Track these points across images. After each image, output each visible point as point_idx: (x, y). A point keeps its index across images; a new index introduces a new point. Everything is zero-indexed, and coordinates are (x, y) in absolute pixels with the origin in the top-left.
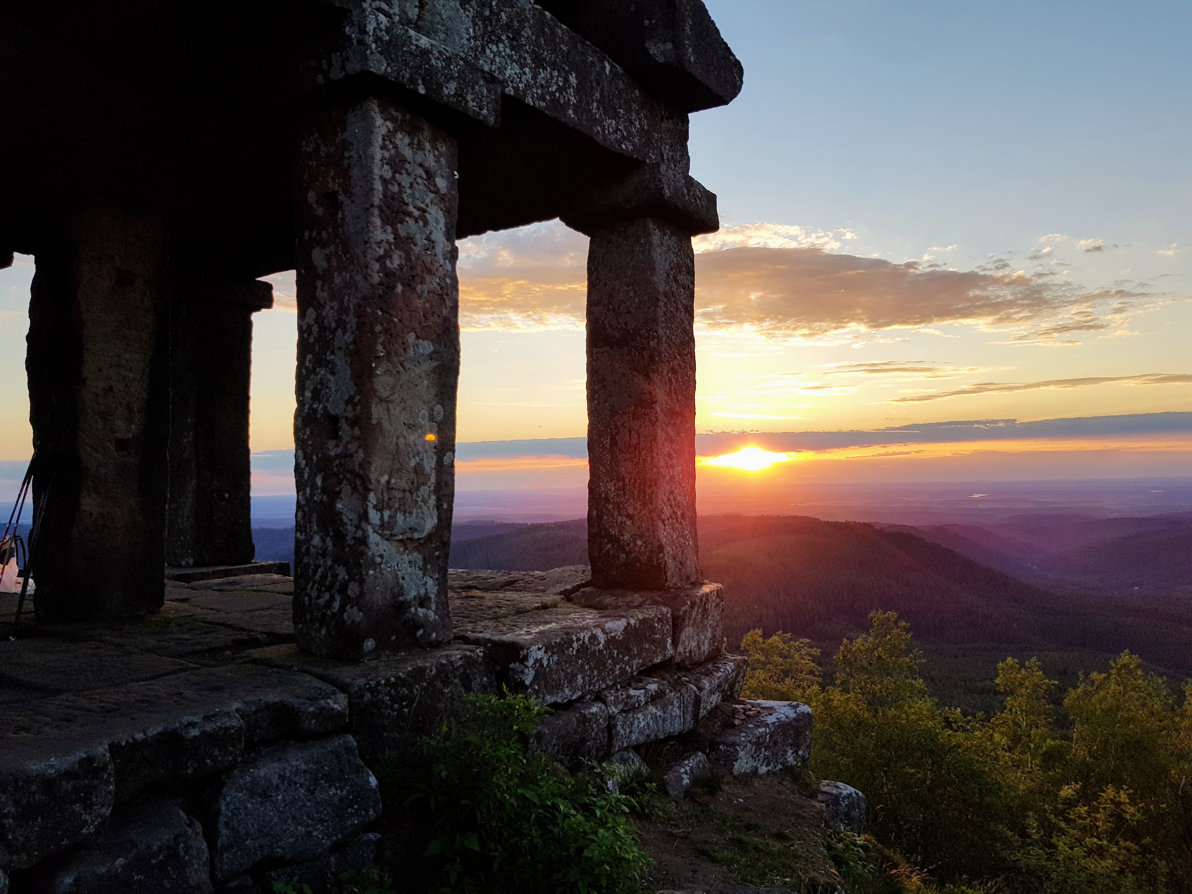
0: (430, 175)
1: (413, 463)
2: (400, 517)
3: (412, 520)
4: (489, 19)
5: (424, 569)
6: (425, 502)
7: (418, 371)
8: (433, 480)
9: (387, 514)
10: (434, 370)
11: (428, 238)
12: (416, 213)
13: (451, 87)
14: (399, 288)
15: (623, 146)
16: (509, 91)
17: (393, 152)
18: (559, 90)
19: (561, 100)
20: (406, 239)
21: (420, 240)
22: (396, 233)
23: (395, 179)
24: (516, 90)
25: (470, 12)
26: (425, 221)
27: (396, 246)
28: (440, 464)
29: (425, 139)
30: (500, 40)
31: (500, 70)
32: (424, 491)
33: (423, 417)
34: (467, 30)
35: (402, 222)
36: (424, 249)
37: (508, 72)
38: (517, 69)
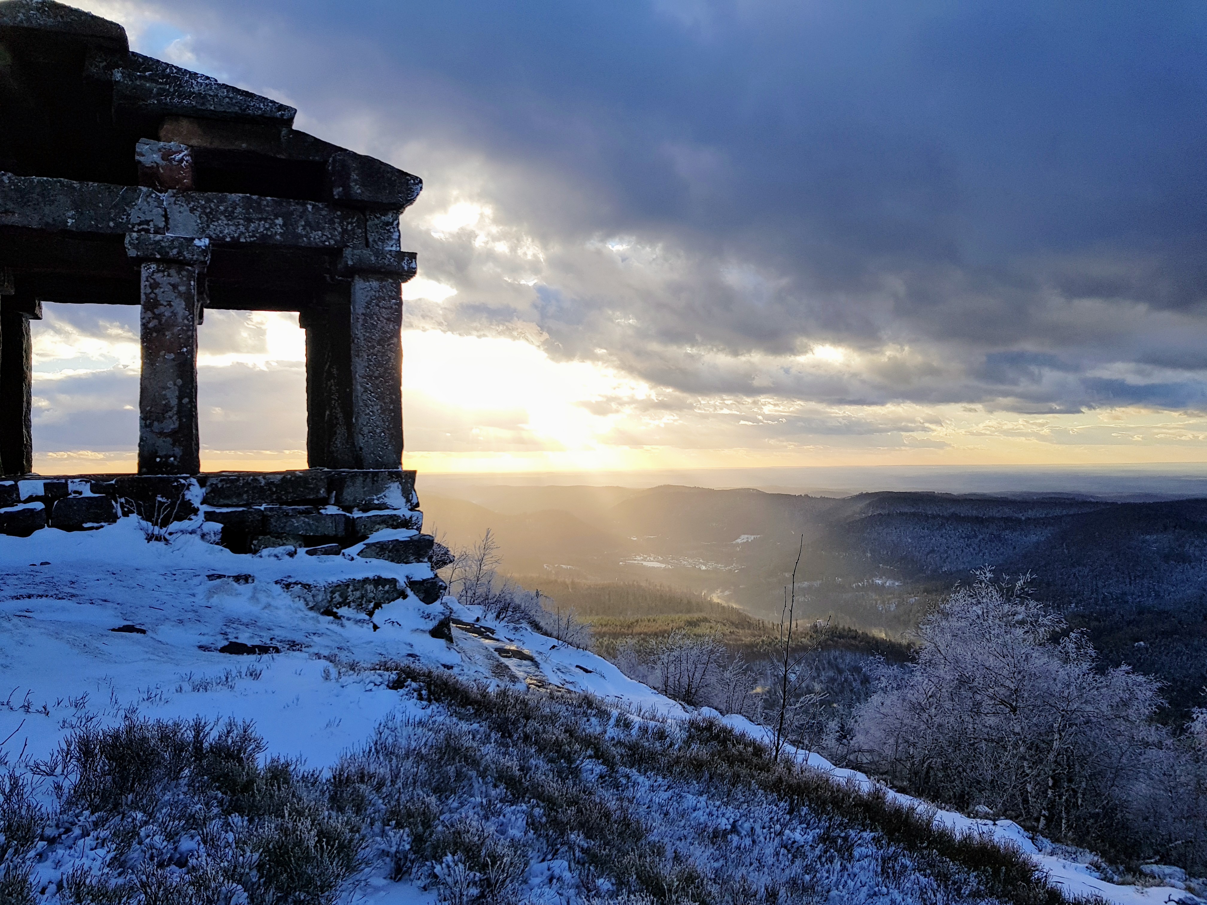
0: (175, 286)
1: (164, 402)
2: (156, 423)
4: (210, 213)
6: (171, 418)
8: (175, 409)
9: (148, 422)
12: (165, 303)
13: (175, 251)
14: (155, 335)
15: (327, 243)
16: (228, 239)
17: (152, 281)
18: (267, 229)
19: (269, 233)
20: (159, 315)
21: (167, 314)
22: (154, 313)
23: (152, 292)
24: (233, 238)
25: (197, 213)
26: (171, 306)
27: (153, 318)
28: (180, 403)
29: (173, 272)
30: (219, 219)
31: (221, 232)
32: (170, 414)
33: (170, 384)
34: (196, 221)
35: (157, 308)
36: (170, 317)
37: (226, 231)
38: (233, 228)
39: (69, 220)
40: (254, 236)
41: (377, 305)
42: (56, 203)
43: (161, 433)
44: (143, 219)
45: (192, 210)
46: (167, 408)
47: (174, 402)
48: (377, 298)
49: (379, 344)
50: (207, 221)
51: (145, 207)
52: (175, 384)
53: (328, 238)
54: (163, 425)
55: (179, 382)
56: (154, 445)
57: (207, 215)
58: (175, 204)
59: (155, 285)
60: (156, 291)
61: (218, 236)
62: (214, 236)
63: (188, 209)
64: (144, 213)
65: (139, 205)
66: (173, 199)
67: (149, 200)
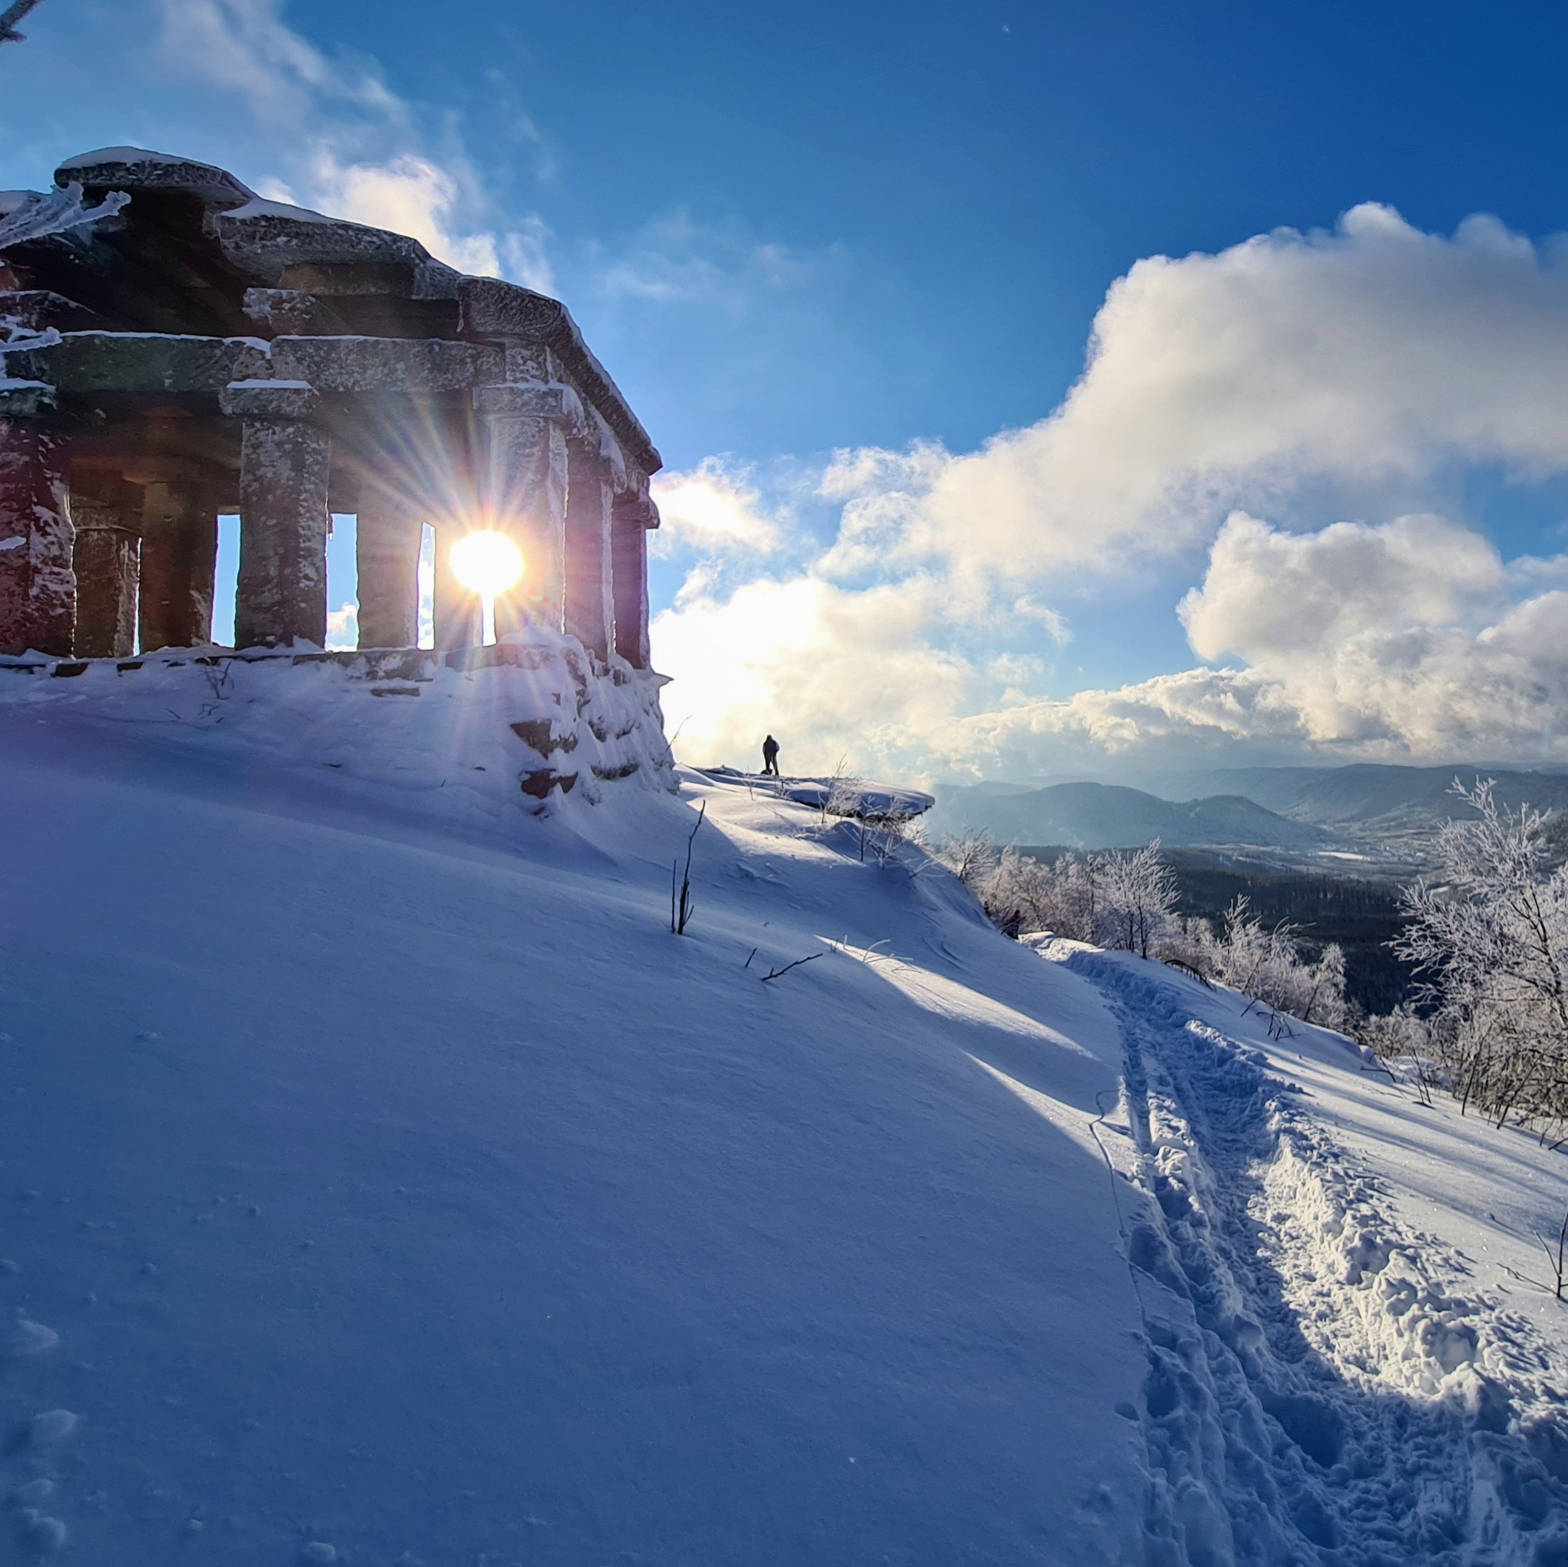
1: (264, 574)
2: (253, 598)
4: (320, 363)
16: (341, 389)
17: (255, 441)
19: (389, 380)
20: (261, 477)
21: (270, 475)
23: (254, 452)
24: (346, 387)
25: (306, 363)
26: (274, 466)
27: (254, 480)
28: (281, 574)
30: (330, 368)
31: (333, 383)
32: (270, 586)
33: (271, 553)
34: (303, 373)
35: (258, 469)
36: (272, 478)
37: (338, 381)
38: (347, 377)
39: (167, 382)
40: (371, 385)
42: (152, 364)
43: (259, 609)
44: (245, 374)
45: (299, 360)
46: (267, 580)
50: (316, 372)
51: (248, 360)
52: (276, 554)
54: (259, 599)
55: (281, 550)
57: (316, 365)
58: (280, 354)
59: (257, 446)
60: (257, 451)
61: (329, 386)
62: (325, 387)
63: (295, 360)
64: (246, 368)
65: (242, 358)
66: (277, 350)
67: (253, 352)
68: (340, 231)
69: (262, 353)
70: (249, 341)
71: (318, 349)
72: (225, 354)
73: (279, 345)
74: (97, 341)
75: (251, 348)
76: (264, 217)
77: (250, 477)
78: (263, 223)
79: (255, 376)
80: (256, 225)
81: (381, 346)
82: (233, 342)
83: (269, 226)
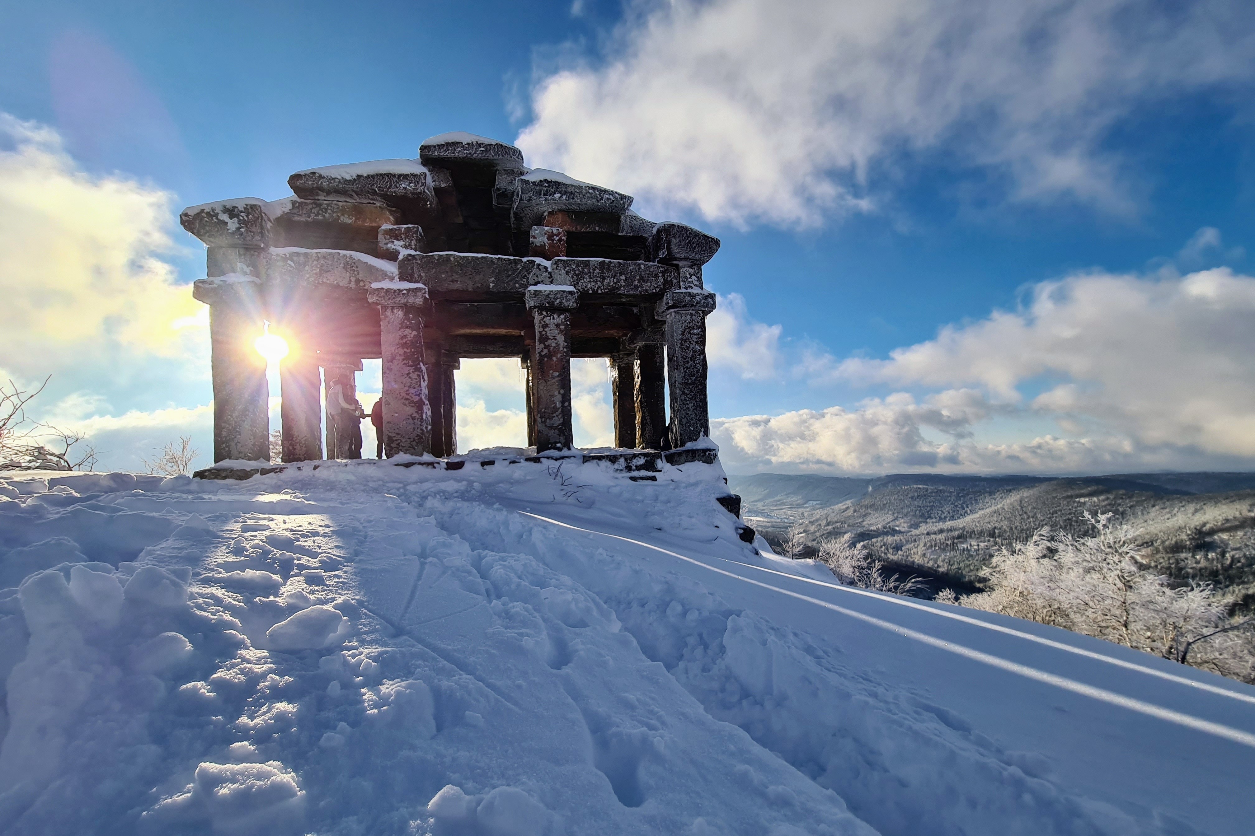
1: (553, 406)
2: (548, 420)
3: (552, 422)
4: (579, 274)
5: (559, 435)
6: (557, 416)
7: (554, 381)
8: (560, 410)
9: (543, 419)
10: (560, 380)
11: (556, 344)
12: (552, 338)
13: (558, 301)
14: (546, 359)
15: (654, 291)
16: (591, 292)
17: (543, 323)
18: (616, 283)
19: (617, 286)
20: (549, 345)
22: (545, 345)
23: (544, 330)
24: (593, 290)
25: (571, 275)
26: (555, 339)
27: (545, 348)
28: (563, 406)
29: (555, 316)
30: (584, 278)
31: (586, 287)
32: (557, 413)
33: (556, 393)
34: (570, 281)
35: (546, 341)
36: (555, 347)
37: (589, 286)
38: (593, 284)
39: (491, 285)
40: (607, 288)
41: (689, 333)
42: (482, 273)
43: (551, 427)
44: (536, 281)
45: (567, 273)
46: (555, 409)
47: (558, 405)
48: (689, 328)
49: (691, 360)
50: (577, 280)
51: (538, 273)
52: (559, 393)
53: (655, 288)
55: (562, 391)
56: (547, 435)
57: (577, 275)
58: (557, 269)
59: (545, 326)
60: (545, 330)
61: (584, 290)
62: (581, 290)
63: (565, 272)
64: (537, 276)
65: (534, 271)
66: (555, 266)
67: (540, 267)
68: (591, 191)
69: (546, 268)
70: (538, 260)
71: (578, 266)
72: (524, 267)
73: (556, 263)
74: (452, 259)
75: (539, 265)
76: (546, 181)
77: (542, 346)
78: (546, 184)
79: (542, 282)
80: (542, 186)
81: (613, 265)
82: (528, 261)
83: (549, 186)
